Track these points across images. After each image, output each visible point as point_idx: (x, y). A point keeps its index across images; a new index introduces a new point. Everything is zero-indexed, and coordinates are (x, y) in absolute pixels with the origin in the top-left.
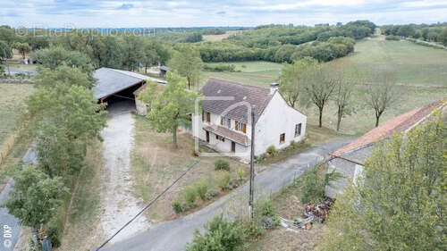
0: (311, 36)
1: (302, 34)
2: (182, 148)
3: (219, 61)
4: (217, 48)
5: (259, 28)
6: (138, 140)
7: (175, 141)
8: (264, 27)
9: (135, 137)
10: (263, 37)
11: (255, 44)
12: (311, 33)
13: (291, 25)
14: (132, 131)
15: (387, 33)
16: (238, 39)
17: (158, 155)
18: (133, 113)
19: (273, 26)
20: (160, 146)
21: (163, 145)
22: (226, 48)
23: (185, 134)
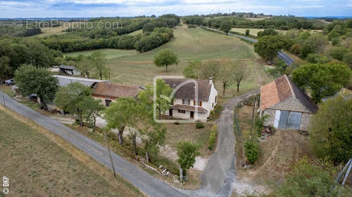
3: (70, 52)
4: (66, 41)
11: (96, 35)
12: (137, 24)
15: (187, 23)
22: (75, 40)
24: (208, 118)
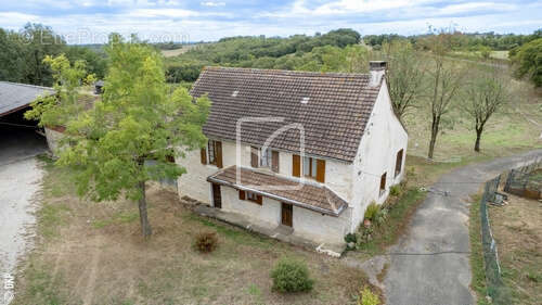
0: (289, 49)
1: (279, 46)
2: (161, 231)
3: (177, 81)
4: (174, 65)
5: (225, 40)
6: (47, 221)
7: (143, 216)
8: (229, 39)
9: (37, 214)
10: (231, 50)
11: (223, 59)
12: (288, 45)
13: (262, 37)
14: (33, 200)
16: (200, 53)
17: (102, 262)
18: (39, 158)
19: (240, 37)
20: (108, 231)
21: (111, 230)
22: (187, 64)
23: (159, 194)
24: (350, 238)
